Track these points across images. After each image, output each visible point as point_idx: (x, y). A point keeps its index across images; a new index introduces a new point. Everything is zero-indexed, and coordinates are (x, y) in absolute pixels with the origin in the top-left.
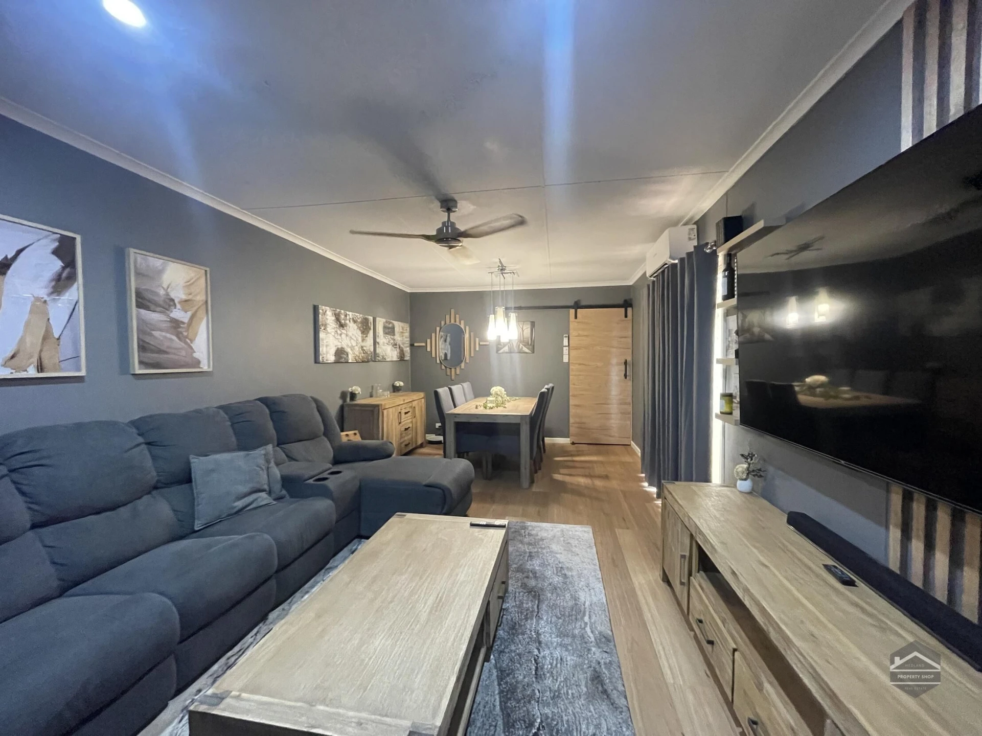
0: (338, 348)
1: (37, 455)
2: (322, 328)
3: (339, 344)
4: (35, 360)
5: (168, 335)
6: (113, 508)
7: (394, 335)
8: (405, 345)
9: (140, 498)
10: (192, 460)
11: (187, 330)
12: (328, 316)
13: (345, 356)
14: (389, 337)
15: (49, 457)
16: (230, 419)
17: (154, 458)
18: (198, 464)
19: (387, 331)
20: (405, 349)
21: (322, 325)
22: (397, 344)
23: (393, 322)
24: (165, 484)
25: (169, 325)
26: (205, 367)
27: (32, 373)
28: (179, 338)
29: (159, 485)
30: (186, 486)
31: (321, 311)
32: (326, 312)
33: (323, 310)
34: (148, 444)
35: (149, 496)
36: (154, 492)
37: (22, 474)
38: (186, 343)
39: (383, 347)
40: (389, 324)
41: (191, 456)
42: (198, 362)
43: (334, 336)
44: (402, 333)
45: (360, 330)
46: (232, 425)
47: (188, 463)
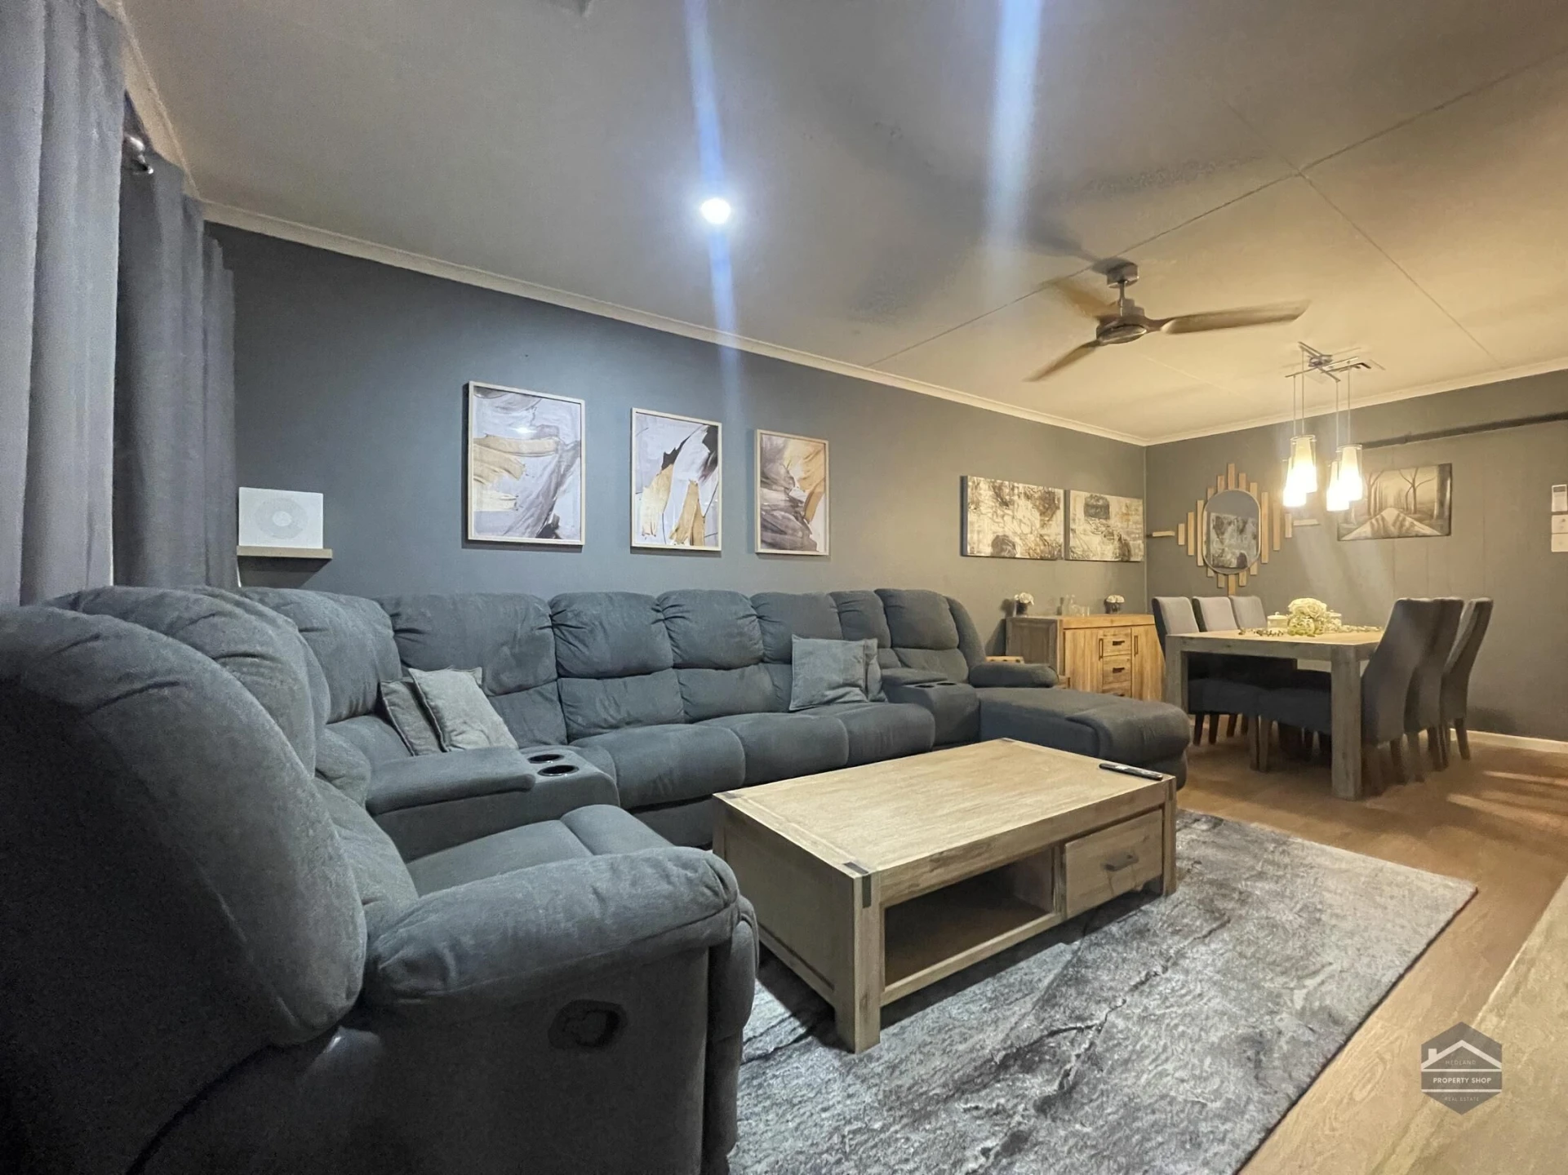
0: (998, 537)
1: (681, 609)
2: (972, 507)
3: (1001, 530)
4: (689, 534)
5: (787, 515)
6: (728, 668)
7: (1107, 518)
8: (1133, 536)
9: (747, 666)
10: (794, 640)
11: (805, 510)
12: (982, 491)
13: (1009, 548)
14: (1097, 521)
15: (688, 611)
16: (838, 607)
17: (764, 632)
18: (799, 645)
19: (1092, 511)
20: (1131, 543)
21: (973, 503)
22: (1115, 533)
23: (1107, 497)
24: (771, 659)
25: (788, 504)
26: (821, 550)
27: (687, 546)
28: (797, 518)
29: (766, 659)
30: (786, 666)
31: (970, 484)
32: (978, 484)
33: (974, 482)
34: (759, 617)
35: (756, 667)
36: (761, 664)
37: (672, 622)
38: (803, 523)
39: (1082, 536)
40: (1098, 500)
41: (794, 636)
42: (815, 545)
43: (992, 519)
44: (1127, 514)
45: (1038, 509)
46: (839, 614)
47: (791, 643)
